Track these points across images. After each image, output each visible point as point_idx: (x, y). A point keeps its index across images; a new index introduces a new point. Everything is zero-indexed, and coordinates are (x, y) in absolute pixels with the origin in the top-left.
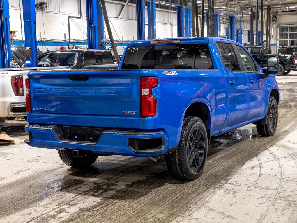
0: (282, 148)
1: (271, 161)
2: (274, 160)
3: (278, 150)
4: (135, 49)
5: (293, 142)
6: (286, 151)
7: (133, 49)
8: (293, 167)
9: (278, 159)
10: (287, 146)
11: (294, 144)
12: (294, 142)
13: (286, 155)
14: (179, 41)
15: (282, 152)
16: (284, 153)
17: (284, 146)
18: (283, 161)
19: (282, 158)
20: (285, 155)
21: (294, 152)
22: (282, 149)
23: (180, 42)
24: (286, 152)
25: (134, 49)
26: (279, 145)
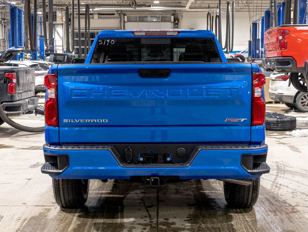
4: (110, 41)
7: (106, 41)
14: (176, 34)
23: (178, 35)
25: (108, 41)
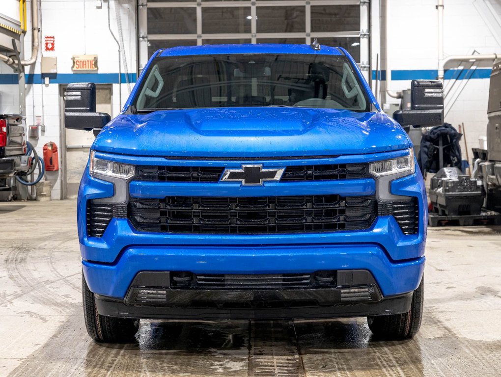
0: (59, 301)
1: (73, 275)
2: (68, 277)
3: (67, 296)
5: (32, 316)
6: (48, 294)
8: (35, 270)
9: (61, 279)
10: (48, 306)
11: (29, 313)
12: (28, 316)
13: (47, 286)
15: (56, 293)
16: (52, 290)
17: (54, 304)
18: (51, 276)
19: (53, 280)
20: (50, 285)
21: (32, 293)
22: (58, 298)
24: (49, 292)
26: (67, 307)
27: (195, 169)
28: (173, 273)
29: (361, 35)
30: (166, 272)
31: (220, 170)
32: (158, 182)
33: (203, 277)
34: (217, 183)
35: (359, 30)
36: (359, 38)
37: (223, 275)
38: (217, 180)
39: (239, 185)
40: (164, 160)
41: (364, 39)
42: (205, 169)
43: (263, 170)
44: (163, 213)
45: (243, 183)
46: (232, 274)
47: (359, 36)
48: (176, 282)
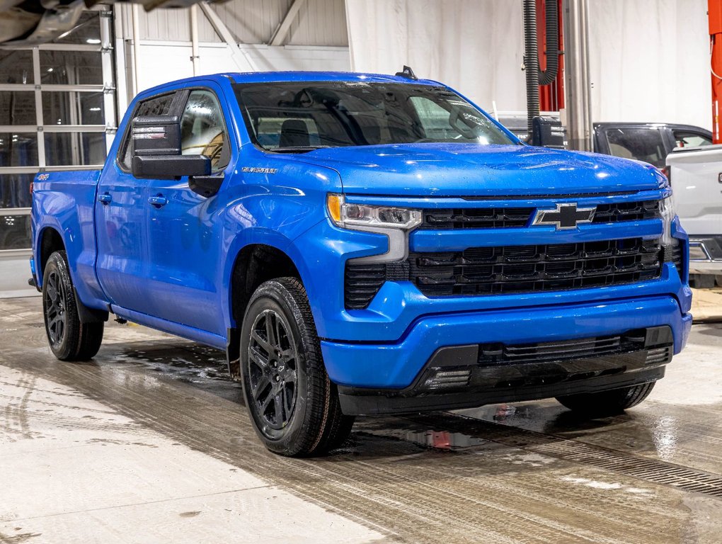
27: (499, 211)
28: (483, 346)
29: (105, 89)
30: (474, 346)
31: (531, 211)
32: (454, 229)
33: (514, 349)
34: (527, 227)
35: (102, 84)
36: (102, 93)
37: (535, 344)
38: (527, 224)
39: (552, 230)
40: (462, 201)
41: (109, 95)
42: (510, 211)
43: (578, 210)
44: (458, 271)
45: (559, 227)
46: (548, 342)
47: (102, 91)
48: (486, 357)
